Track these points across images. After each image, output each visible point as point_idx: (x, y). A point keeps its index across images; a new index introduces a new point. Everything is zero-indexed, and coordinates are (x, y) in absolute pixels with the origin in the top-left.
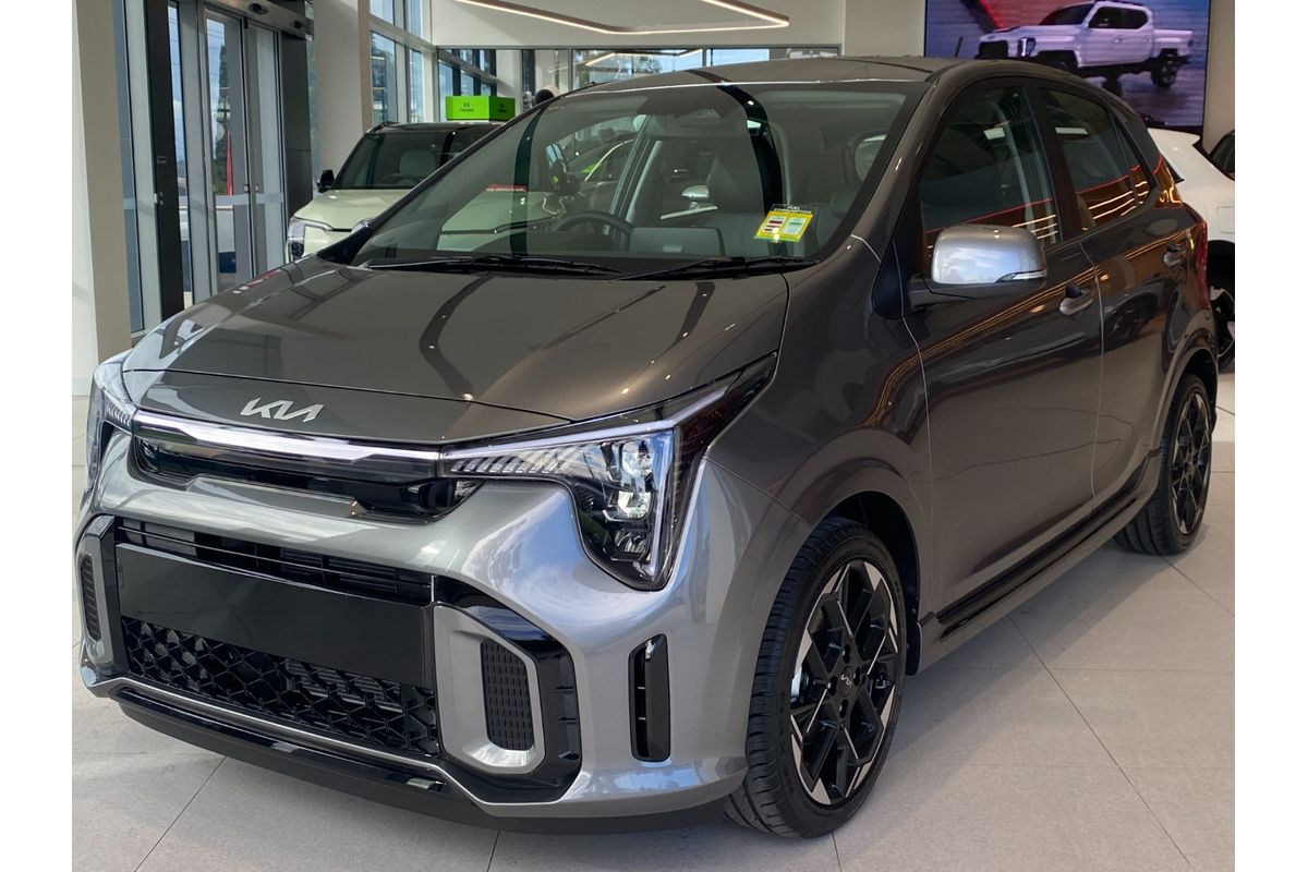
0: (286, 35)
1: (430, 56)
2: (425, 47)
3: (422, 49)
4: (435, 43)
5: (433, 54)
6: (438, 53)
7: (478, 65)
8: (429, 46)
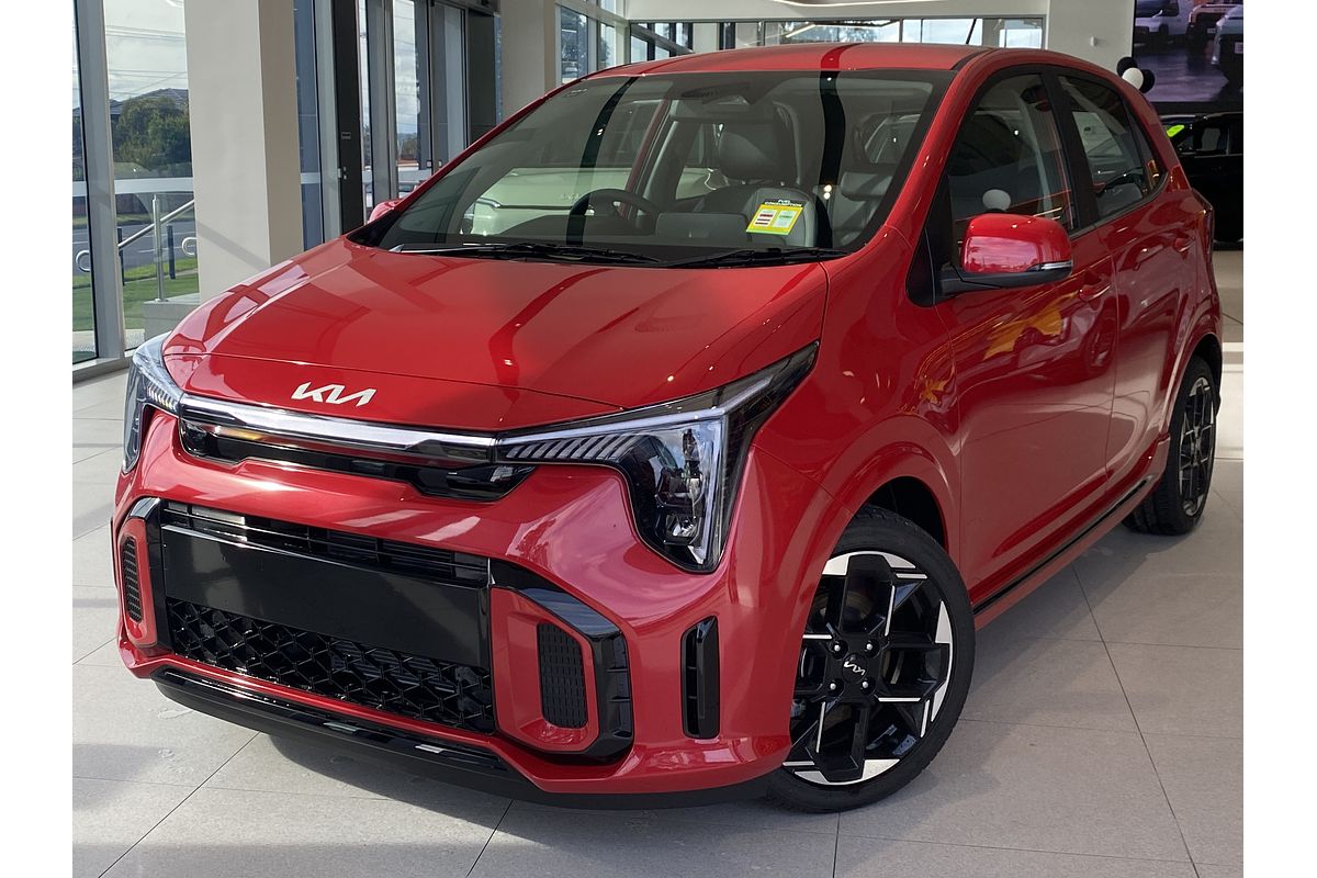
0: (473, 12)
1: (623, 31)
2: (618, 21)
3: (615, 24)
4: (628, 18)
5: (626, 29)
6: (631, 29)
7: (674, 40)
8: (622, 21)
